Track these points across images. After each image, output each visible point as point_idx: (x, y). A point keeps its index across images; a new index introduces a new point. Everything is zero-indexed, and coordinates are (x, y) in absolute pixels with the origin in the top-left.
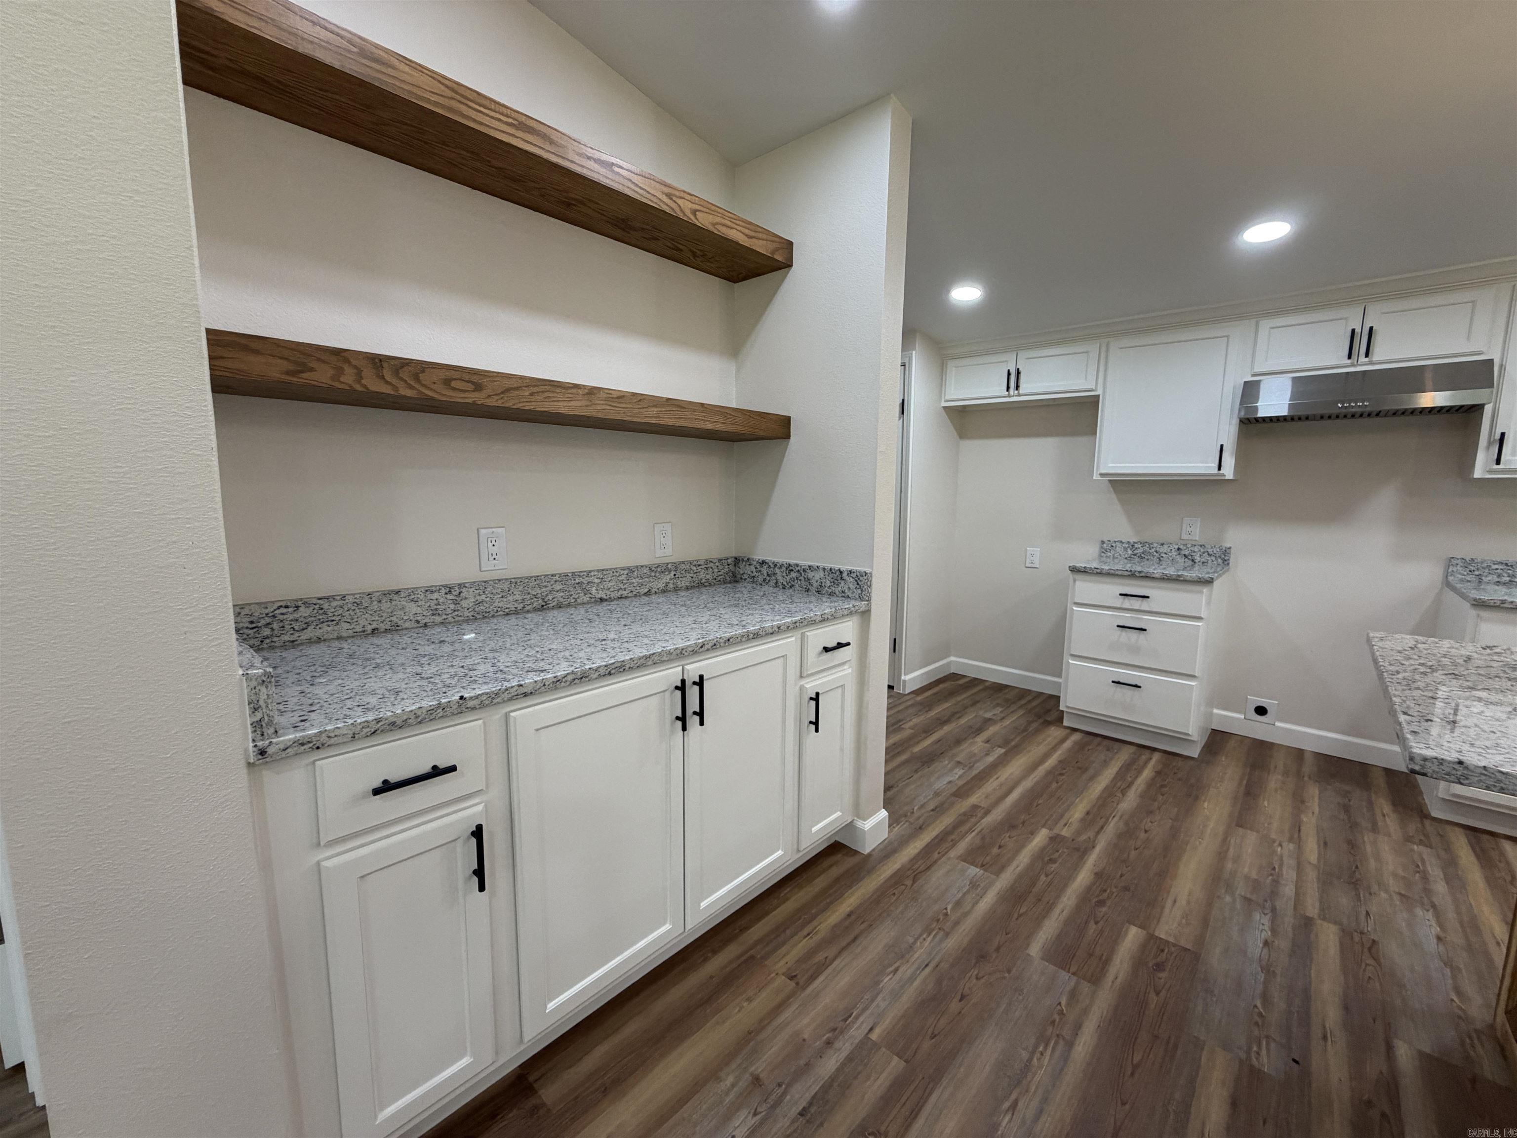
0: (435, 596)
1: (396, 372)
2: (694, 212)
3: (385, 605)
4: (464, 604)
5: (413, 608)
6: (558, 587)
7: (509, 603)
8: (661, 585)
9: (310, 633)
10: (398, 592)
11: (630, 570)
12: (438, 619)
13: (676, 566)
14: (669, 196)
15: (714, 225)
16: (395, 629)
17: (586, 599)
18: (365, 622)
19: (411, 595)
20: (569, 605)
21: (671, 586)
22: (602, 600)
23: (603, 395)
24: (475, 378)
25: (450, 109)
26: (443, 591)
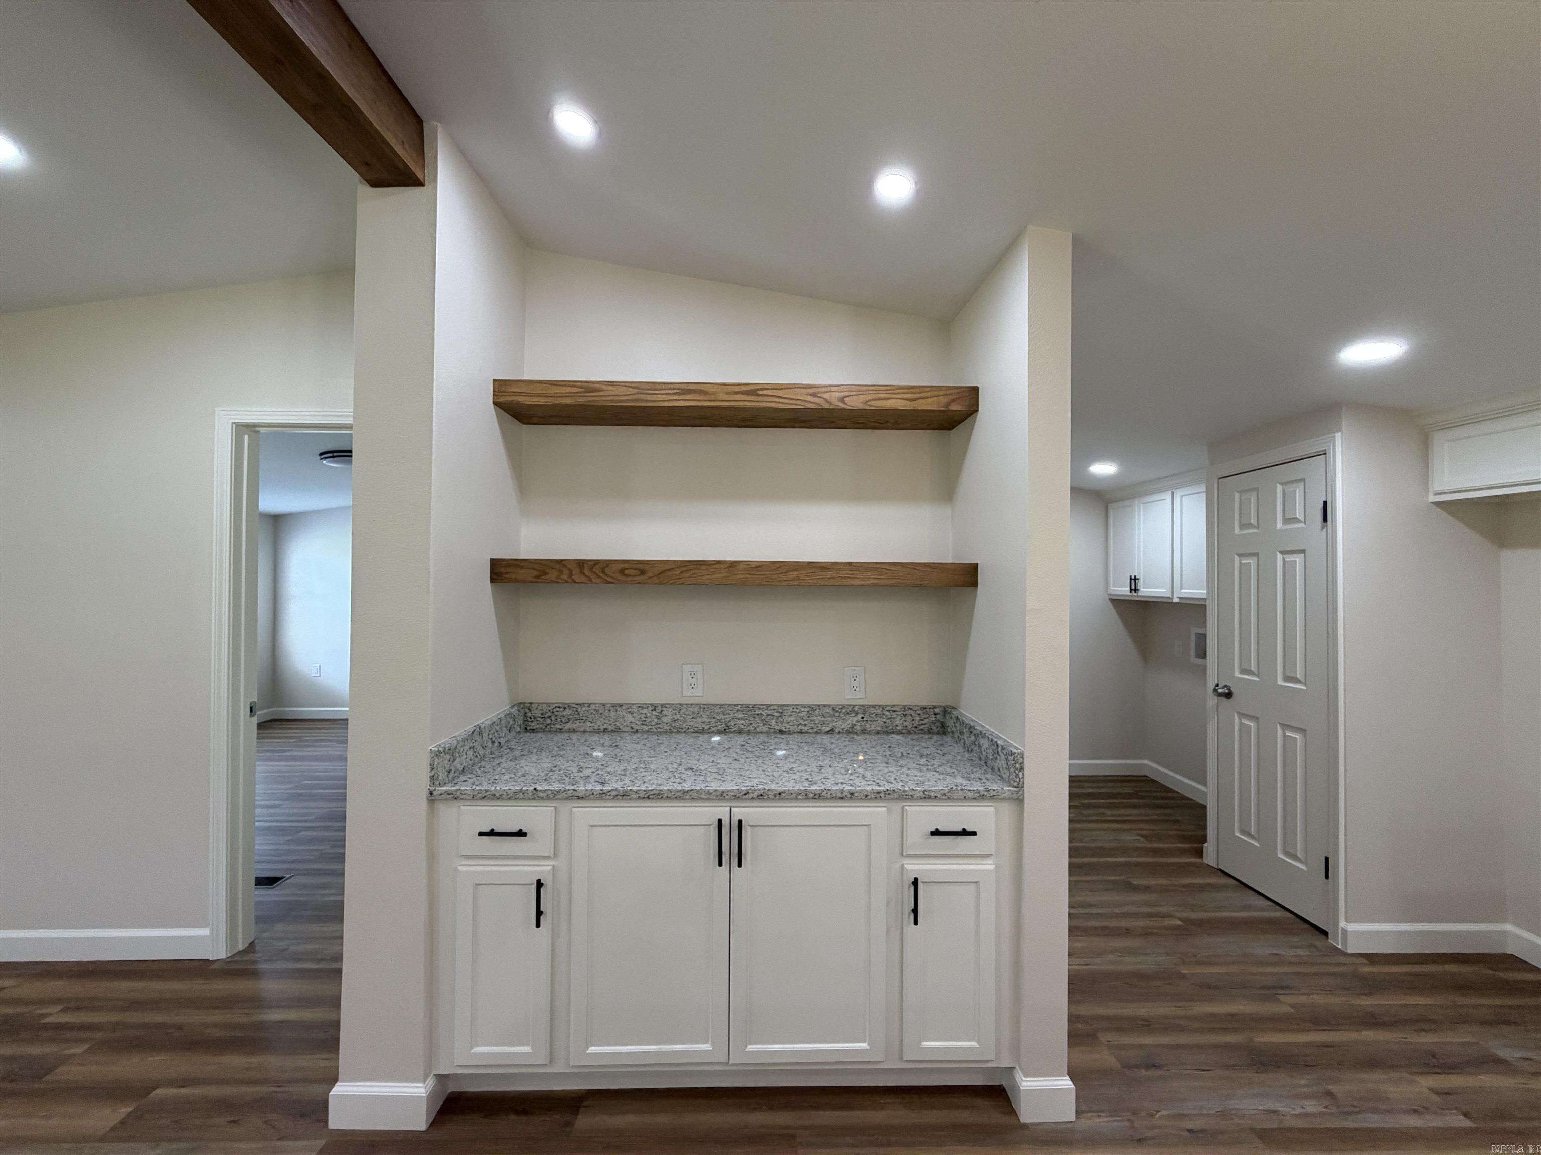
0: (645, 711)
1: (591, 569)
2: (842, 400)
3: (613, 714)
4: (665, 720)
5: (629, 718)
6: (740, 715)
7: (698, 724)
8: (846, 726)
9: (569, 726)
10: (621, 706)
11: (812, 708)
12: (646, 728)
13: (865, 709)
14: (814, 395)
15: (866, 402)
16: (617, 731)
17: (765, 729)
18: (599, 724)
19: (628, 707)
20: (749, 733)
21: (858, 728)
22: (781, 732)
23: (742, 566)
24: (641, 567)
25: (636, 400)
26: (650, 708)
